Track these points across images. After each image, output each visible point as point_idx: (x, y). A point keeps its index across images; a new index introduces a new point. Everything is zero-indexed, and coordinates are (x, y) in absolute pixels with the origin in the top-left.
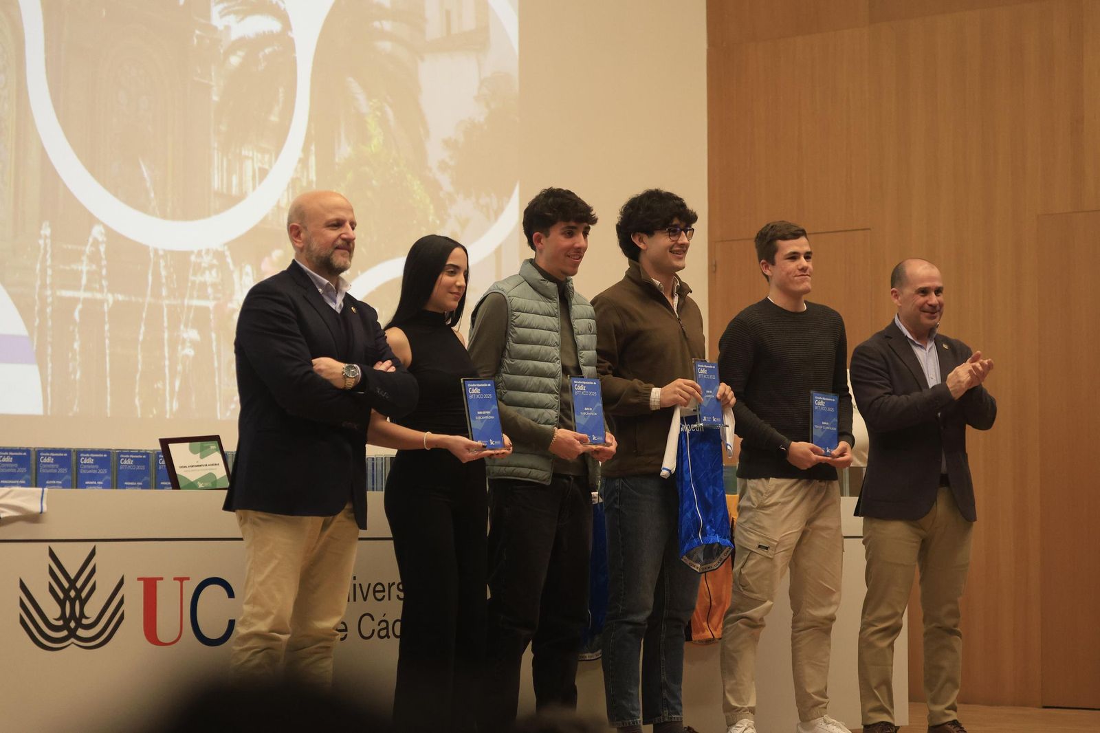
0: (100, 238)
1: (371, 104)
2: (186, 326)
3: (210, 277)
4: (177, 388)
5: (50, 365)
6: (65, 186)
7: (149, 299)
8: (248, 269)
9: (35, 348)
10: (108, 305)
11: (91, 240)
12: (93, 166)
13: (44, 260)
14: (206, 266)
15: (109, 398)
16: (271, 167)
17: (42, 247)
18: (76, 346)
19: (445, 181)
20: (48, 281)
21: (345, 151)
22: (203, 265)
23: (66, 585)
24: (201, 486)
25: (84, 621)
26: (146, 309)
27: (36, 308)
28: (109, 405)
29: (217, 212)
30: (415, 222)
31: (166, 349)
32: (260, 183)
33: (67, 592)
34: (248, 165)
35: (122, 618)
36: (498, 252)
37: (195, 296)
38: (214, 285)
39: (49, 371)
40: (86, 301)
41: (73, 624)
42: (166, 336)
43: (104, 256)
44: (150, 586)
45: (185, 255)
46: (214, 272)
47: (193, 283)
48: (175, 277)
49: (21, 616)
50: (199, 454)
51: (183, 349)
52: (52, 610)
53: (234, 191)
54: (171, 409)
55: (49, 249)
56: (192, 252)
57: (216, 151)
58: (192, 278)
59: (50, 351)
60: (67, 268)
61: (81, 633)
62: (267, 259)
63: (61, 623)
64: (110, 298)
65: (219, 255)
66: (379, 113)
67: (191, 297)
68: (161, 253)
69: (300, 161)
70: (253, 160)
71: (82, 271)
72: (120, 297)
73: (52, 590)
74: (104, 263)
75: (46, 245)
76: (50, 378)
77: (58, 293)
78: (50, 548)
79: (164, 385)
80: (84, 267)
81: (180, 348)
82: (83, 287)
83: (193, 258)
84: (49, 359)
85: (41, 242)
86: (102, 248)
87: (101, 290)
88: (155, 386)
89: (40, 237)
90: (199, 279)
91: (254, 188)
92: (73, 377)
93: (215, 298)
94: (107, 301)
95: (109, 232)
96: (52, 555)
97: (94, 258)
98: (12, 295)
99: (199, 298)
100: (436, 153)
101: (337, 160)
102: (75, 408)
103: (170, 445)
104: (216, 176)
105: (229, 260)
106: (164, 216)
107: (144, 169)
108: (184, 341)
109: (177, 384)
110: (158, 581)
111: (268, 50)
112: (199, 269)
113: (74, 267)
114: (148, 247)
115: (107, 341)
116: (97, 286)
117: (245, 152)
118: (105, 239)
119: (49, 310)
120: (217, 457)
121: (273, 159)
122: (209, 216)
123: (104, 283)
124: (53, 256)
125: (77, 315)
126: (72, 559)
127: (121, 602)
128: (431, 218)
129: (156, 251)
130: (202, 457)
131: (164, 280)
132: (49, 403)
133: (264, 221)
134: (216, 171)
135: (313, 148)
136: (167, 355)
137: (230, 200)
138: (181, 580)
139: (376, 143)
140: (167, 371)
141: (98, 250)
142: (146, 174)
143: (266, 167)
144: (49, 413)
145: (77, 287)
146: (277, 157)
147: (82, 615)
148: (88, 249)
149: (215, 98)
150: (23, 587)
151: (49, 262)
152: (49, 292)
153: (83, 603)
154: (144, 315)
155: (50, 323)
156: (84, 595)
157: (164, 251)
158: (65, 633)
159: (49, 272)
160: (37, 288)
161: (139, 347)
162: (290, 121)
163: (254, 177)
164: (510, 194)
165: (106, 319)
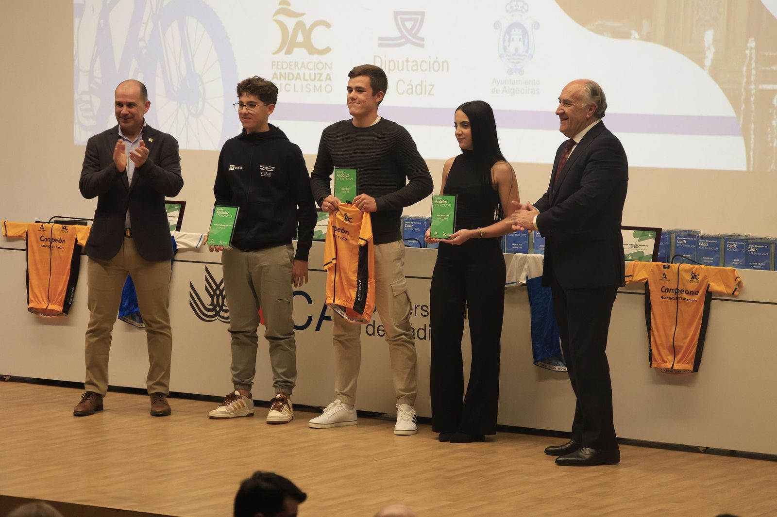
5: (753, 137)
9: (741, 126)
13: (750, 64)
17: (748, 55)
20: (753, 78)
27: (743, 98)
39: (752, 141)
55: (754, 57)
59: (753, 126)
60: (768, 69)
75: (751, 54)
76: (752, 146)
77: (761, 87)
84: (752, 132)
85: (748, 52)
89: (747, 48)
92: (771, 145)
98: (724, 90)
102: (773, 167)
119: (752, 99)
124: (756, 62)
132: (752, 163)
144: (751, 169)
151: (753, 65)
152: (753, 86)
155: (753, 107)
159: (754, 72)
160: (744, 84)
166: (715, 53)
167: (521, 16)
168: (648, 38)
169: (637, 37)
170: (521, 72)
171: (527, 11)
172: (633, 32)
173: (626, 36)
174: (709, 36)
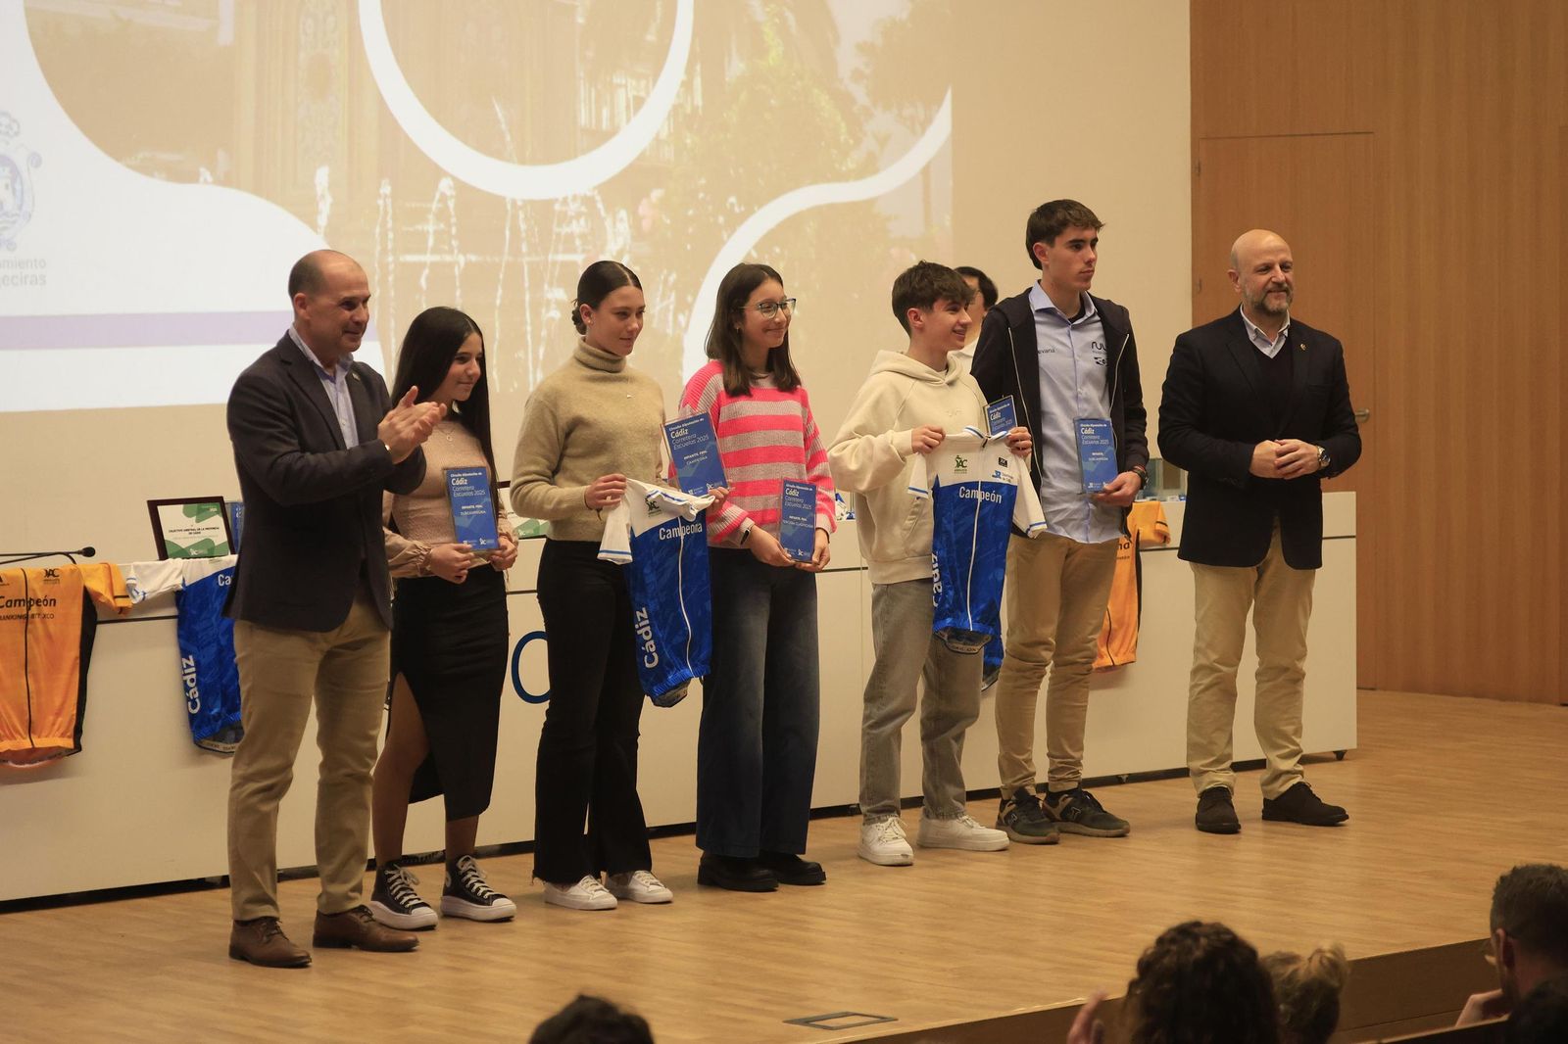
0: (449, 193)
1: (768, 9)
2: (551, 285)
3: (577, 227)
4: (541, 357)
5: (393, 341)
6: (407, 137)
7: (506, 258)
8: (623, 214)
10: (459, 267)
11: (438, 196)
12: (439, 110)
13: (384, 222)
14: (573, 214)
16: (648, 93)
17: (381, 208)
19: (860, 94)
20: (390, 246)
21: (736, 68)
22: (569, 213)
26: (503, 269)
27: (377, 277)
29: (585, 151)
30: (823, 144)
31: (528, 313)
32: (635, 114)
34: (621, 97)
36: (926, 171)
37: (561, 247)
38: (583, 236)
40: (433, 264)
42: (527, 297)
43: (453, 213)
45: (547, 204)
46: (582, 221)
47: (558, 235)
48: (536, 230)
51: (548, 311)
53: (605, 125)
54: (535, 379)
55: (390, 210)
56: (557, 200)
57: (582, 82)
58: (556, 229)
59: (393, 324)
60: (411, 229)
62: (644, 201)
64: (461, 259)
65: (588, 201)
66: (777, 20)
67: (556, 252)
68: (520, 203)
69: (683, 84)
70: (626, 86)
71: (428, 232)
72: (473, 258)
74: (453, 220)
75: (385, 206)
77: (402, 259)
79: (526, 353)
80: (430, 228)
81: (543, 310)
82: (429, 250)
83: (557, 207)
84: (392, 334)
85: (381, 202)
86: (451, 204)
87: (451, 252)
88: (516, 356)
90: (565, 230)
91: (628, 120)
93: (584, 251)
94: (458, 263)
95: (461, 187)
97: (443, 215)
99: (567, 251)
100: (848, 60)
101: (727, 79)
104: (583, 111)
105: (600, 206)
106: (522, 162)
107: (497, 109)
108: (548, 302)
109: (541, 351)
112: (564, 219)
113: (419, 227)
114: (504, 198)
116: (446, 248)
117: (617, 80)
118: (454, 194)
119: (391, 278)
121: (651, 83)
122: (576, 157)
123: (454, 243)
124: (394, 217)
125: (423, 282)
128: (842, 138)
129: (514, 202)
131: (524, 235)
133: (641, 157)
134: (583, 105)
135: (698, 68)
136: (529, 320)
137: (599, 137)
139: (775, 55)
140: (529, 337)
141: (447, 207)
142: (500, 115)
143: (642, 94)
145: (422, 251)
146: (655, 82)
148: (435, 206)
149: (580, 20)
151: (390, 225)
152: (390, 258)
154: (501, 276)
155: (392, 293)
157: (524, 201)
159: (391, 235)
160: (377, 255)
161: (497, 312)
162: (671, 39)
163: (628, 107)
164: (939, 102)
165: (458, 284)
166: (332, 205)
167: (8, 143)
168: (227, 181)
169: (210, 179)
170: (11, 245)
171: (17, 134)
172: (202, 170)
173: (192, 178)
174: (322, 176)
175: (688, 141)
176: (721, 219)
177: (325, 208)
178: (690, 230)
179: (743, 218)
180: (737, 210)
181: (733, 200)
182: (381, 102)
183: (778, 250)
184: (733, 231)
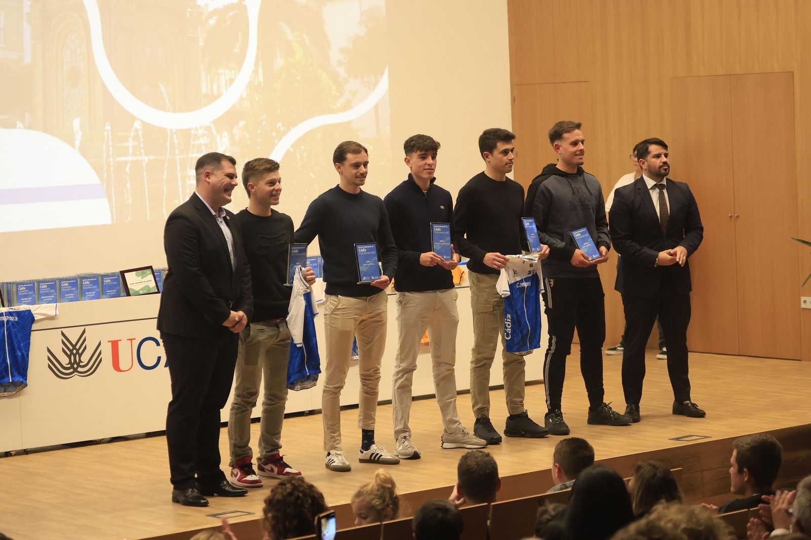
0: (139, 128)
1: (294, 34)
2: (190, 168)
3: (203, 141)
5: (114, 198)
6: (117, 102)
7: (168, 157)
8: (225, 134)
9: (105, 190)
10: (145, 162)
12: (132, 89)
13: (108, 143)
14: (201, 135)
15: (148, 211)
16: (236, 77)
17: (106, 136)
18: (128, 186)
19: (342, 71)
20: (111, 153)
21: (280, 62)
22: (199, 135)
23: (71, 348)
24: (141, 292)
25: (81, 364)
26: (167, 162)
27: (105, 169)
28: (148, 214)
29: (205, 105)
30: (324, 96)
31: (180, 182)
32: (230, 87)
33: (71, 351)
34: (223, 78)
35: (101, 360)
36: (376, 107)
38: (205, 145)
39: (114, 201)
40: (132, 161)
41: (75, 366)
42: (179, 175)
43: (141, 137)
44: (115, 344)
45: (188, 131)
46: (205, 138)
48: (183, 143)
49: (49, 364)
50: (141, 277)
51: (189, 180)
52: (65, 360)
53: (215, 92)
55: (110, 137)
56: (192, 129)
57: (203, 73)
58: (192, 142)
59: (113, 190)
60: (121, 145)
61: (80, 369)
62: (236, 127)
63: (69, 366)
64: (146, 158)
65: (208, 128)
66: (299, 39)
67: (193, 153)
68: (174, 131)
69: (253, 71)
70: (225, 74)
71: (129, 146)
72: (152, 157)
73: (64, 351)
74: (142, 140)
75: (108, 135)
76: (114, 205)
77: (117, 159)
78: (62, 331)
80: (130, 144)
81: (187, 180)
82: (130, 155)
83: (193, 132)
84: (113, 194)
85: (106, 133)
87: (141, 154)
89: (105, 131)
90: (197, 142)
91: (226, 90)
92: (127, 202)
94: (144, 160)
95: (145, 125)
96: (63, 334)
97: (136, 138)
98: (90, 163)
99: (197, 152)
100: (335, 57)
101: (275, 68)
102: (130, 219)
103: (125, 274)
104: (204, 86)
105: (214, 130)
106: (175, 112)
107: (162, 87)
110: (119, 342)
111: (231, 14)
112: (196, 137)
113: (125, 144)
114: (166, 129)
115: (146, 182)
116: (138, 153)
117: (220, 71)
118: (141, 127)
119: (112, 169)
120: (151, 277)
121: (237, 72)
122: (201, 108)
123: (143, 151)
124: (112, 140)
125: (128, 170)
126: (73, 336)
127: (100, 353)
128: (334, 93)
129: (171, 130)
130: (142, 278)
131: (176, 146)
132: (115, 217)
133: (233, 107)
134: (204, 84)
135: (261, 63)
136: (180, 185)
137: (212, 98)
138: (131, 340)
139: (299, 56)
141: (138, 134)
142: (163, 90)
143: (233, 77)
144: (115, 223)
145: (127, 155)
146: (239, 71)
147: (80, 361)
148: (132, 134)
149: (201, 44)
150: (49, 351)
151: (110, 144)
153: (80, 355)
154: (166, 165)
155: (113, 175)
156: (80, 352)
157: (176, 130)
158: (72, 370)
159: (111, 149)
160: (105, 158)
161: (164, 182)
162: (246, 51)
163: (226, 83)
164: (382, 74)
165: (145, 170)
166: (82, 136)
168: (30, 127)
169: (22, 127)
172: (18, 122)
173: (13, 126)
174: (77, 123)
175: (257, 98)
176: (274, 134)
177: (78, 138)
178: (259, 140)
179: (286, 132)
180: (282, 129)
181: (279, 124)
182: (105, 88)
183: (303, 147)
184: (281, 139)
